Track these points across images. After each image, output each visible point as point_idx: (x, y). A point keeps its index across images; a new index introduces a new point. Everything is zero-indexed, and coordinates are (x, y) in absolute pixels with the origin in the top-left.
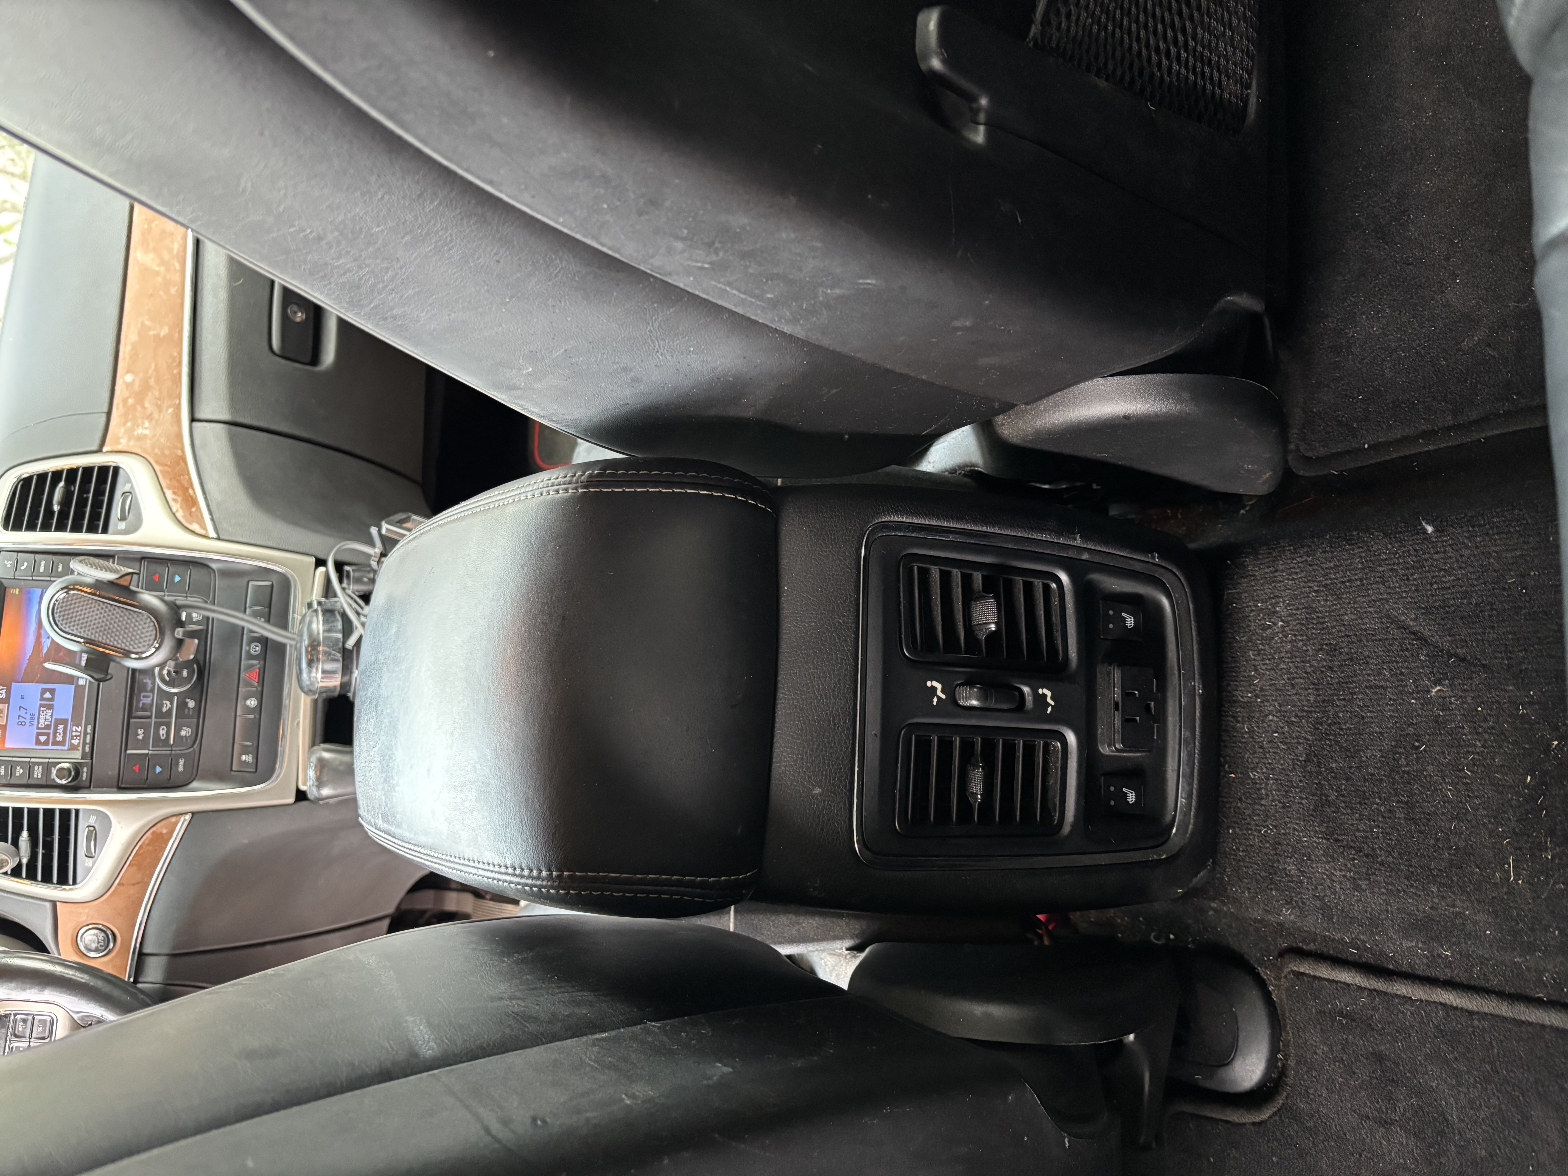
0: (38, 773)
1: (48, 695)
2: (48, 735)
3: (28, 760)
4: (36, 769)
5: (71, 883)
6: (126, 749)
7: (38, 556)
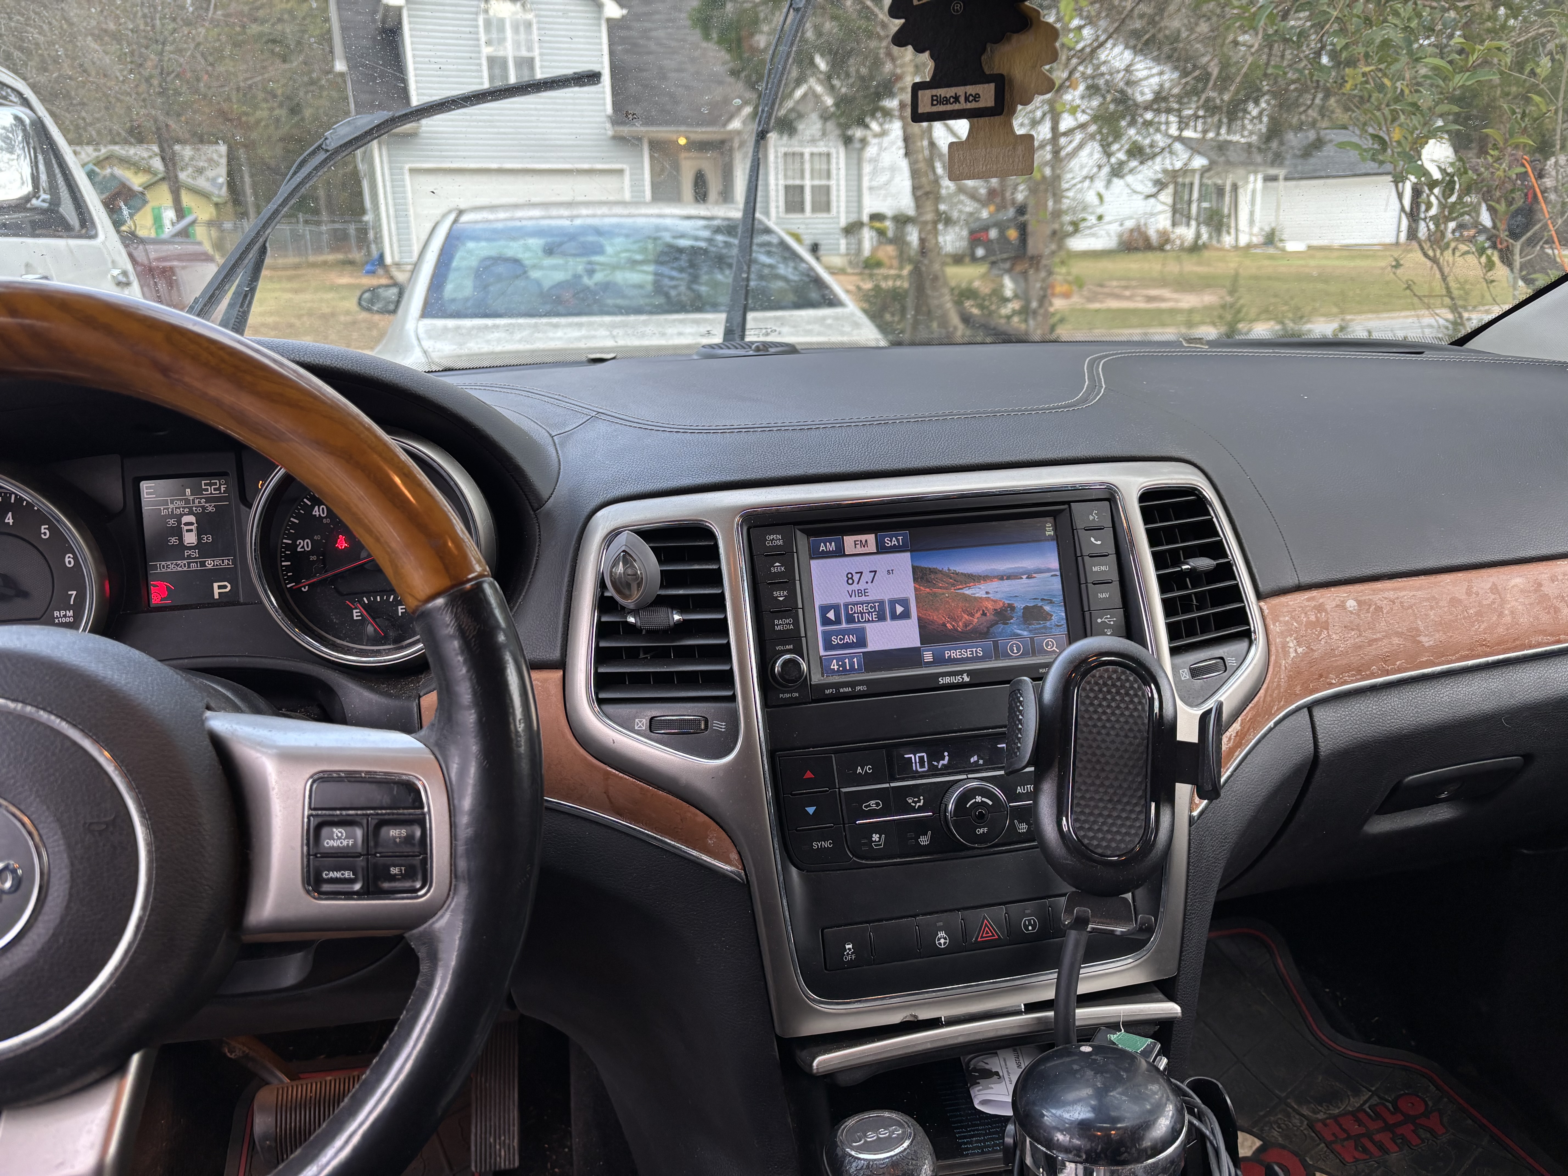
0: (782, 624)
1: (899, 609)
2: (838, 621)
3: (800, 606)
4: (787, 621)
5: (601, 696)
6: (836, 752)
7: (1113, 558)
